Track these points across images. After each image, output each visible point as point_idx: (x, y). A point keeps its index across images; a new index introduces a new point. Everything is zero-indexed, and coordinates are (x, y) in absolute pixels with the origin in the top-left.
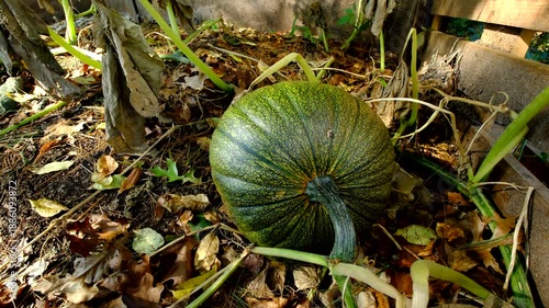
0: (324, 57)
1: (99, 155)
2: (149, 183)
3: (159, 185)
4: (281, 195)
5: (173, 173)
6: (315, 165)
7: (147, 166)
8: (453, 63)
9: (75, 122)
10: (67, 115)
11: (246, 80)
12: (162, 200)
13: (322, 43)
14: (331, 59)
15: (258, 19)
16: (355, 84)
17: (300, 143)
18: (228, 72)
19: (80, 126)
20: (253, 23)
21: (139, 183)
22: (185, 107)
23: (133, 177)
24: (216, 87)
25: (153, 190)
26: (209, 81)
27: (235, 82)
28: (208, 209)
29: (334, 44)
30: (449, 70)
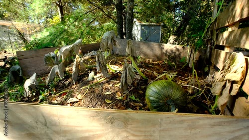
0: (174, 72)
1: (116, 92)
2: (129, 99)
3: (131, 100)
4: (161, 102)
5: (134, 98)
6: (168, 97)
7: (127, 96)
8: (213, 77)
9: (109, 84)
10: (107, 82)
11: (153, 78)
12: (132, 104)
13: (174, 66)
14: (177, 73)
15: (153, 56)
16: (184, 80)
17: (165, 92)
18: (146, 75)
19: (111, 85)
20: (152, 57)
21: (127, 99)
22: (136, 83)
23: (125, 97)
24: (143, 78)
25: (130, 101)
26: (142, 77)
27: (148, 77)
28: (143, 107)
29: (178, 67)
30: (212, 79)
